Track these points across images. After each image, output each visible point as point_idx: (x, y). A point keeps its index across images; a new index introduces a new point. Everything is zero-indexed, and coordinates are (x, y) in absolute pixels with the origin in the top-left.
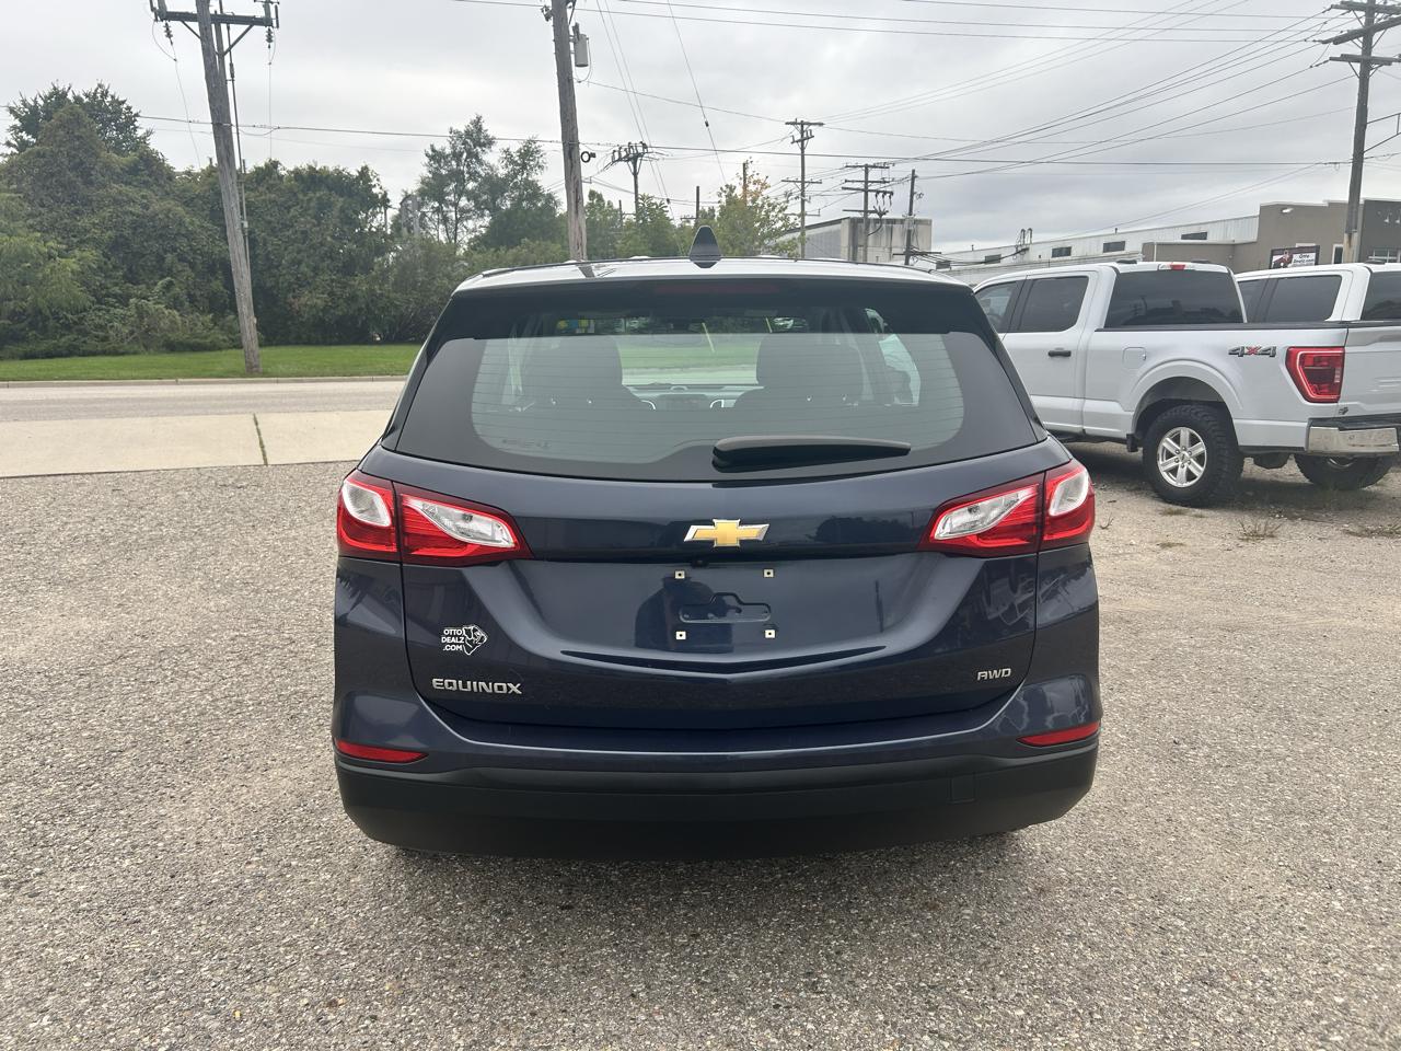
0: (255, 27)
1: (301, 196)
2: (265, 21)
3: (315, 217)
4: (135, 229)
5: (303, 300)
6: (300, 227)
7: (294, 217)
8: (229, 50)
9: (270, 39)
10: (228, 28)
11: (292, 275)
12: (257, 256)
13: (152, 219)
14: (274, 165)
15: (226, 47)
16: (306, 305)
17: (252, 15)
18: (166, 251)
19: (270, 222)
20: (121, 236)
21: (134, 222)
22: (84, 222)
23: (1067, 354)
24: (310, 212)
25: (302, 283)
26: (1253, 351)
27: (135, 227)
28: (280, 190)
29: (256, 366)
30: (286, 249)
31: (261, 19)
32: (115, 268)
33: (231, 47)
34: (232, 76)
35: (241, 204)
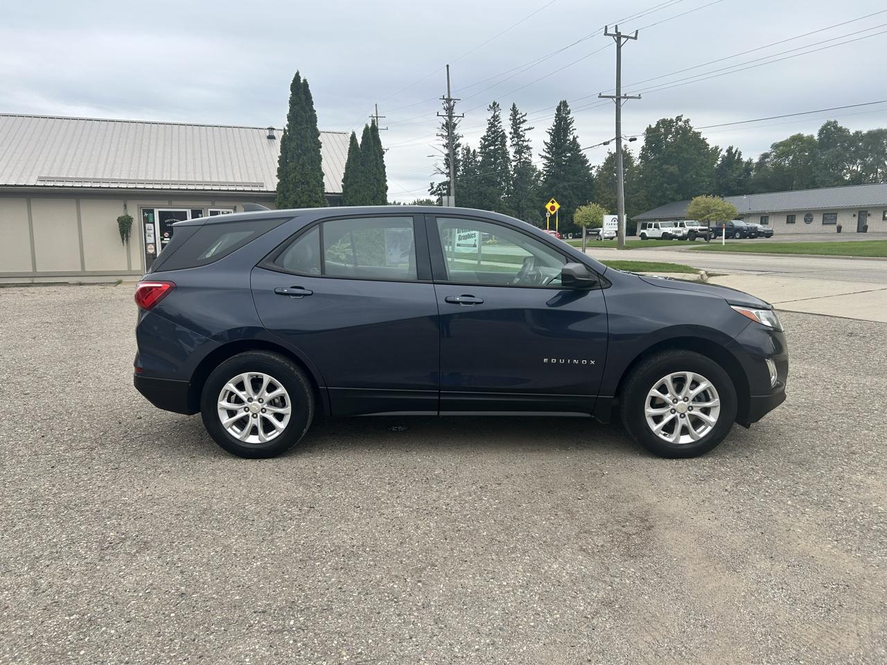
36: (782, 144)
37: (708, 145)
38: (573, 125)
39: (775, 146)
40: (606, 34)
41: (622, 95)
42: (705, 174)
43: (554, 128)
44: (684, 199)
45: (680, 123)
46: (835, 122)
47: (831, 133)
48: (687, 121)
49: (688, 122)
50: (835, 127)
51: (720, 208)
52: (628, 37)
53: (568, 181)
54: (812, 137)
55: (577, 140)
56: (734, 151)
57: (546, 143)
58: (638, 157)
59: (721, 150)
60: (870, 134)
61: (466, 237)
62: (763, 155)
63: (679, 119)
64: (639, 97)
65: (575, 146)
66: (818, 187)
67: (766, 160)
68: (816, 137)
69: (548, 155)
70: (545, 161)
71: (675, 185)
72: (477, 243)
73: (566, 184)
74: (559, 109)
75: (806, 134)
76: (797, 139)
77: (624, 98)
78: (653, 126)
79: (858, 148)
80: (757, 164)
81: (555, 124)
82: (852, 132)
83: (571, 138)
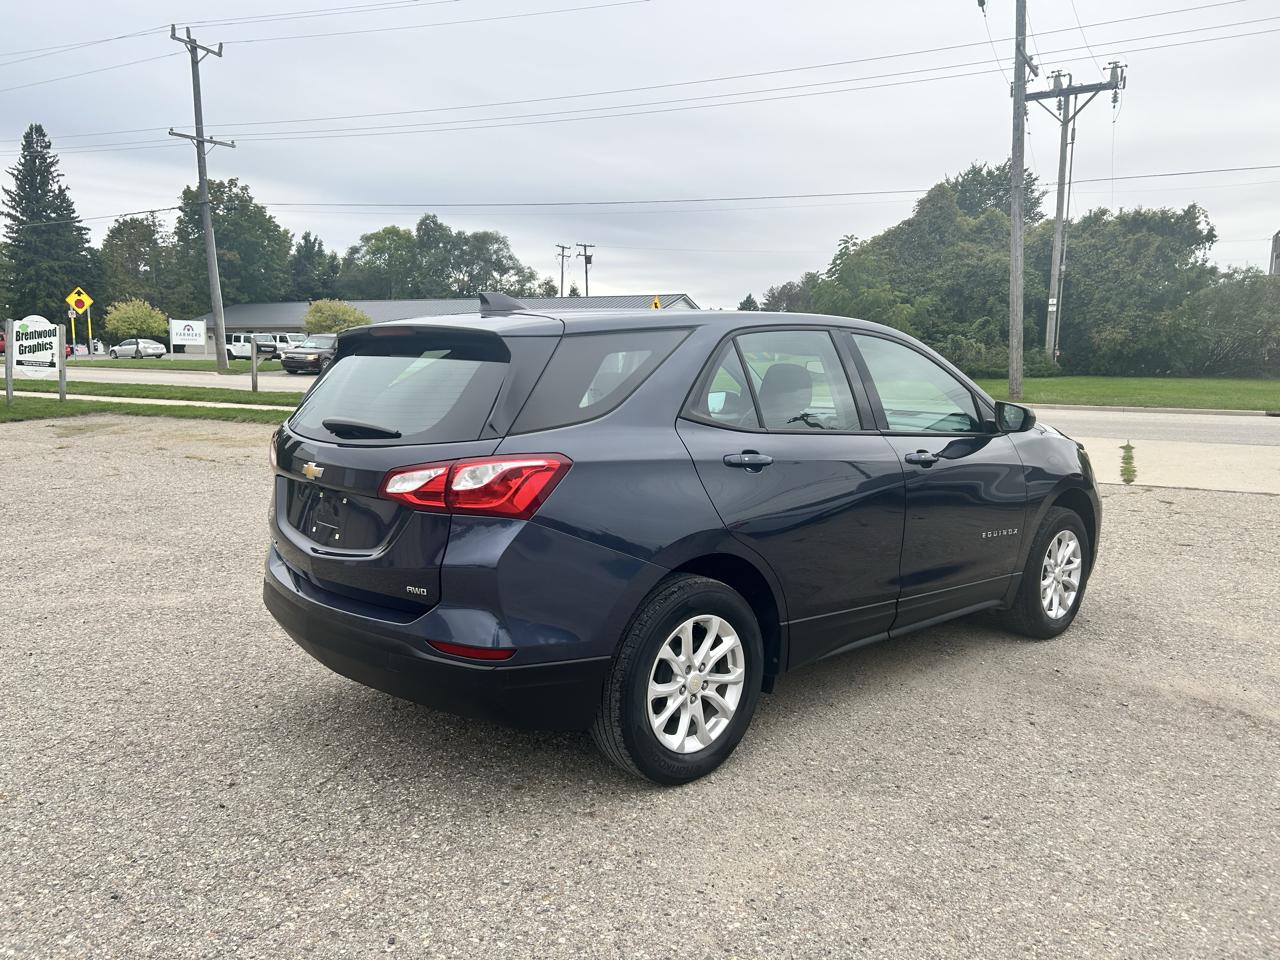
0: (1101, 92)
1: (1120, 239)
2: (1112, 85)
3: (1131, 257)
4: (969, 277)
5: (1104, 335)
6: (1113, 267)
7: (1109, 258)
8: (1074, 117)
9: (1115, 100)
10: (1076, 98)
11: (1100, 311)
12: (1071, 296)
13: (984, 269)
14: (1104, 212)
15: (1071, 114)
16: (1105, 340)
17: (1098, 82)
18: (989, 295)
19: (1086, 265)
20: (958, 284)
21: (968, 272)
22: (931, 275)
24: (1125, 253)
25: (1107, 319)
27: (970, 276)
28: (1103, 235)
29: (1017, 393)
30: (1097, 288)
31: (1108, 83)
32: (949, 310)
33: (1076, 113)
34: (1073, 139)
35: (1063, 250)
36: (375, 236)
37: (279, 226)
38: (58, 167)
39: (366, 239)
40: (173, 36)
41: (206, 136)
42: (278, 267)
43: (21, 168)
44: (251, 302)
45: (235, 190)
46: (434, 216)
47: (430, 230)
48: (245, 188)
49: (246, 190)
50: (435, 223)
51: (352, 319)
52: (209, 51)
53: (58, 259)
54: (409, 233)
55: (67, 192)
56: (312, 239)
57: (7, 192)
58: (173, 231)
59: (293, 235)
60: (476, 236)
61: (33, 349)
62: (351, 248)
63: (232, 182)
64: (232, 145)
65: (63, 204)
66: (424, 298)
67: (356, 256)
68: (414, 233)
69: (13, 212)
70: (9, 221)
71: (237, 280)
72: (56, 360)
73: (55, 264)
74: (28, 137)
75: (402, 228)
76: (392, 232)
77: (208, 141)
78: (194, 188)
79: (463, 252)
80: (344, 259)
81: (23, 161)
82: (454, 232)
83: (55, 187)
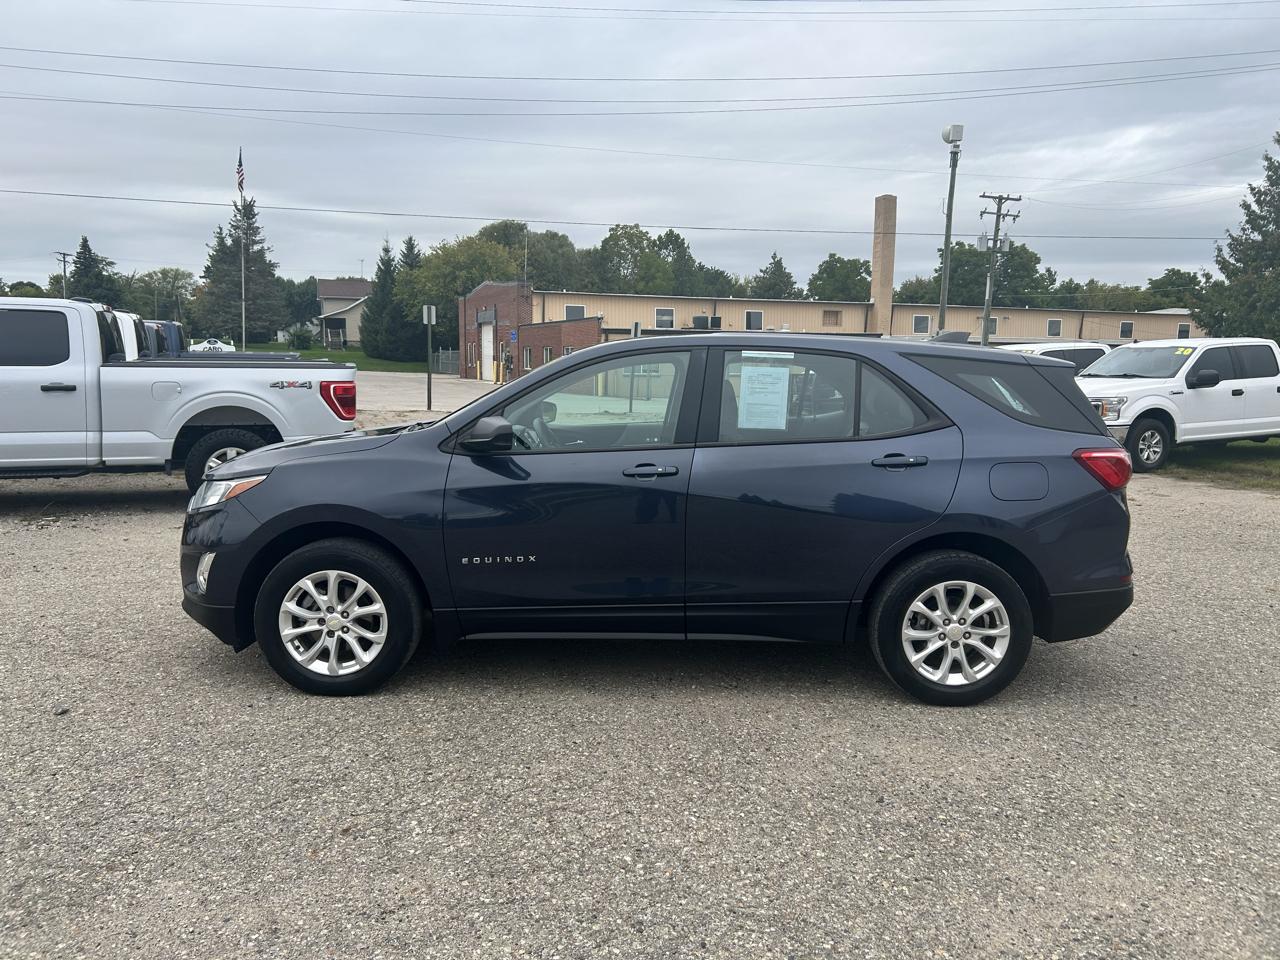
23: (72, 389)
26: (291, 385)
